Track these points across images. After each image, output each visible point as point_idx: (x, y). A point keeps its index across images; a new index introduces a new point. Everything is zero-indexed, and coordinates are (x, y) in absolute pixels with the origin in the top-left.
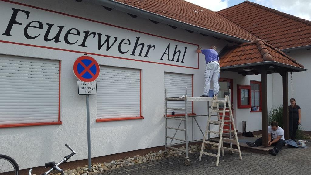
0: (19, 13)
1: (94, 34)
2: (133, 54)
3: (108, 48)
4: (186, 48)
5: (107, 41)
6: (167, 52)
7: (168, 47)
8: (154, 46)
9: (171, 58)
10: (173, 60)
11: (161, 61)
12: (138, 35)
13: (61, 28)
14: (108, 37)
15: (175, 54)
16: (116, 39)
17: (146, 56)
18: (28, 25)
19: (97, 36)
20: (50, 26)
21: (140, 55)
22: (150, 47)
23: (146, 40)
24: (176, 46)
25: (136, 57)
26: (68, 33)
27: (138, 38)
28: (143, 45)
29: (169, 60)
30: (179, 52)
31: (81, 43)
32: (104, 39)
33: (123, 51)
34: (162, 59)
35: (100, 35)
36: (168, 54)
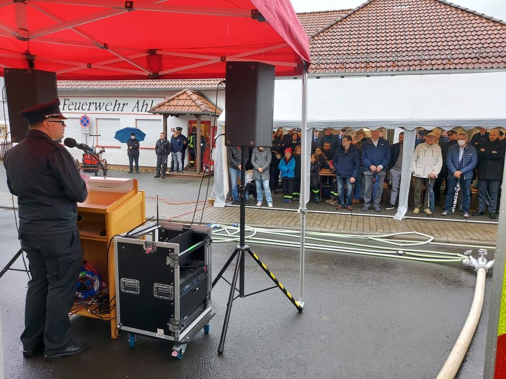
0: (66, 100)
2: (114, 110)
3: (100, 109)
4: (153, 101)
5: (100, 105)
6: (137, 106)
7: (138, 103)
8: (127, 104)
9: (140, 110)
10: (142, 111)
11: (133, 113)
12: (116, 99)
13: (80, 103)
14: (100, 103)
15: (143, 106)
16: (104, 103)
17: (122, 110)
18: (69, 105)
19: (95, 104)
20: (76, 103)
21: (118, 110)
22: (124, 104)
23: (121, 101)
24: (144, 101)
25: (116, 112)
26: (83, 105)
27: (116, 101)
28: (119, 104)
29: (138, 111)
30: (147, 104)
31: (88, 109)
32: (98, 105)
33: (108, 109)
34: (133, 111)
36: (138, 108)
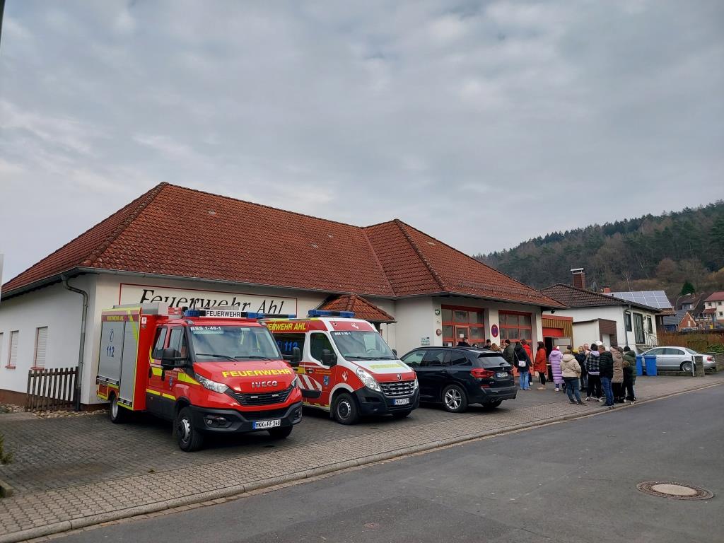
0: (148, 292)
1: (198, 300)
4: (283, 302)
5: (208, 304)
6: (262, 308)
7: (264, 303)
8: (250, 304)
12: (235, 296)
13: (174, 299)
14: (209, 301)
15: (270, 309)
16: (216, 301)
18: (153, 300)
20: (167, 298)
22: (245, 304)
23: (242, 299)
24: (272, 302)
26: (179, 301)
27: (235, 299)
28: (239, 304)
30: (276, 306)
32: (206, 302)
35: (202, 300)
36: (264, 309)
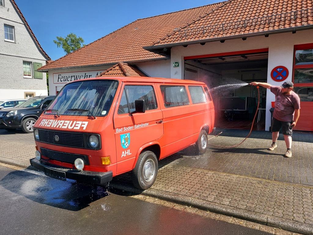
1: (73, 76)
5: (77, 77)
7: (97, 74)
13: (66, 77)
16: (79, 76)
22: (90, 76)
27: (85, 74)
28: (87, 76)
31: (70, 80)
35: (75, 76)
